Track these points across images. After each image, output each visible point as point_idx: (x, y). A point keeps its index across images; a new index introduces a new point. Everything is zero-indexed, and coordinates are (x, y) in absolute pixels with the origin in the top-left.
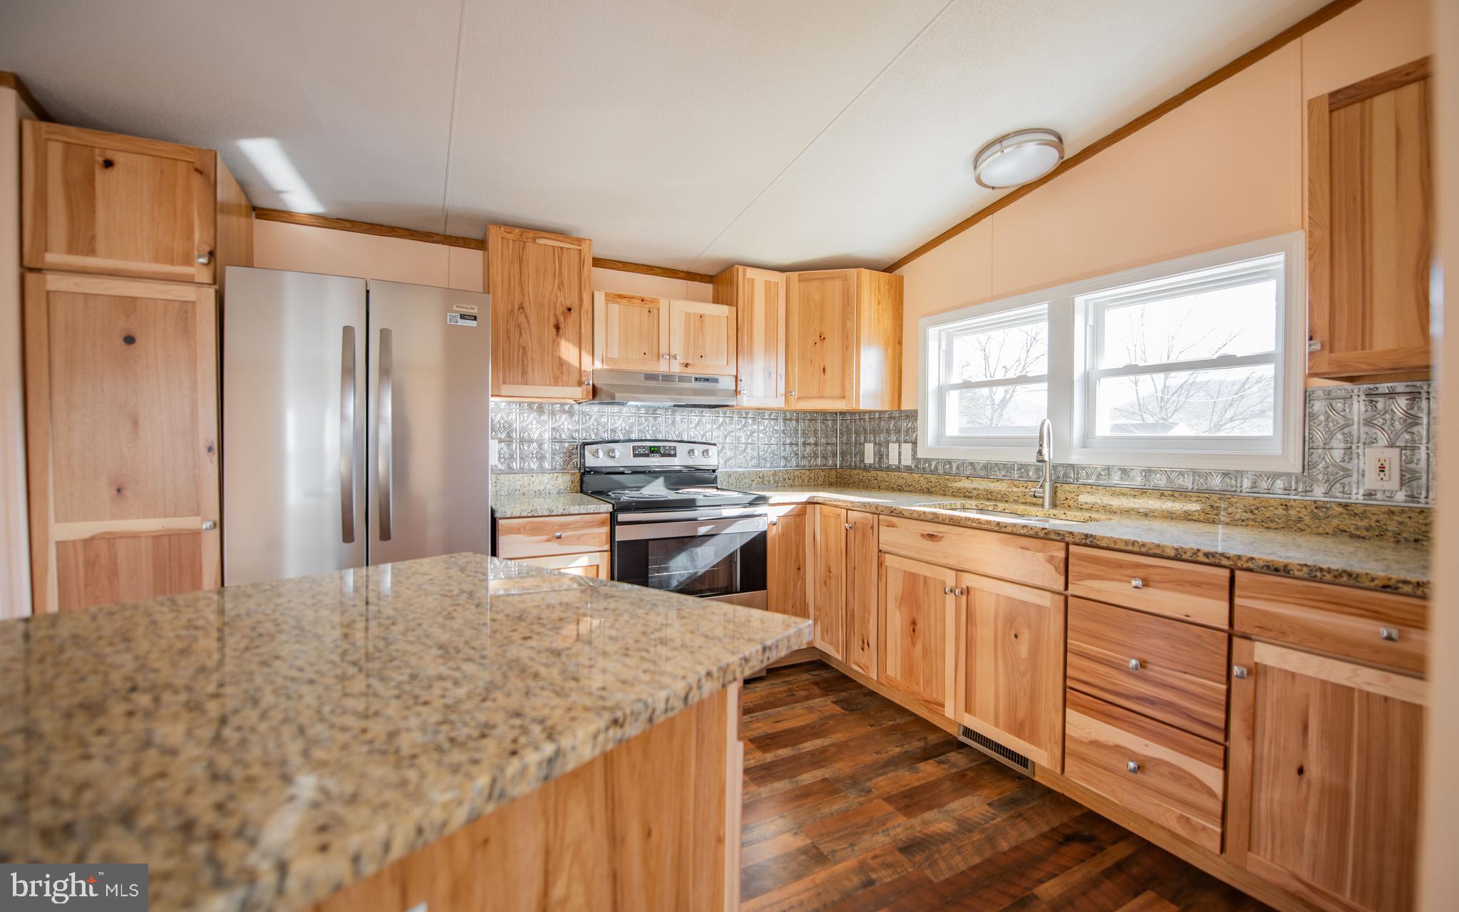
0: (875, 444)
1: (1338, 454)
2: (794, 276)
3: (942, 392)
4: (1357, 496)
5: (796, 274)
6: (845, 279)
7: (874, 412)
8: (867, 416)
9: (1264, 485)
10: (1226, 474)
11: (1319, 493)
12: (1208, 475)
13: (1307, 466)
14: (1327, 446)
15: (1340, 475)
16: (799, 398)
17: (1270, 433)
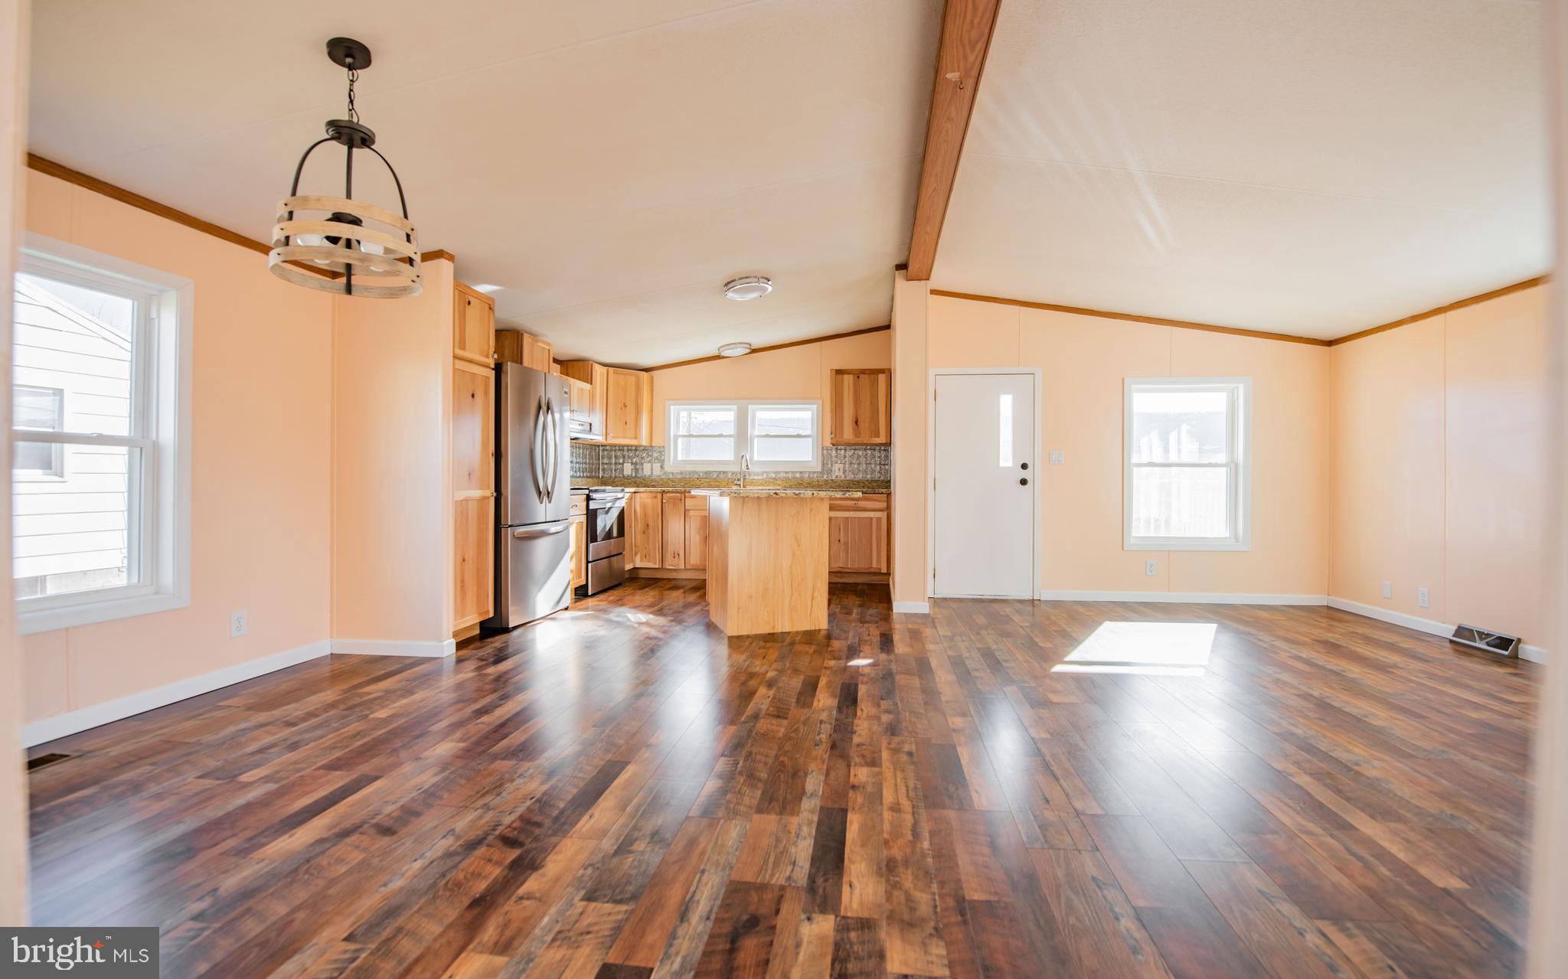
0: (632, 464)
1: (830, 465)
2: (611, 370)
3: (676, 437)
4: (834, 478)
5: (612, 369)
6: (637, 377)
7: (632, 446)
8: (625, 448)
9: (811, 476)
10: (801, 472)
11: (825, 477)
12: (779, 472)
13: (823, 469)
14: (827, 464)
15: (830, 472)
16: (613, 437)
17: (810, 459)
